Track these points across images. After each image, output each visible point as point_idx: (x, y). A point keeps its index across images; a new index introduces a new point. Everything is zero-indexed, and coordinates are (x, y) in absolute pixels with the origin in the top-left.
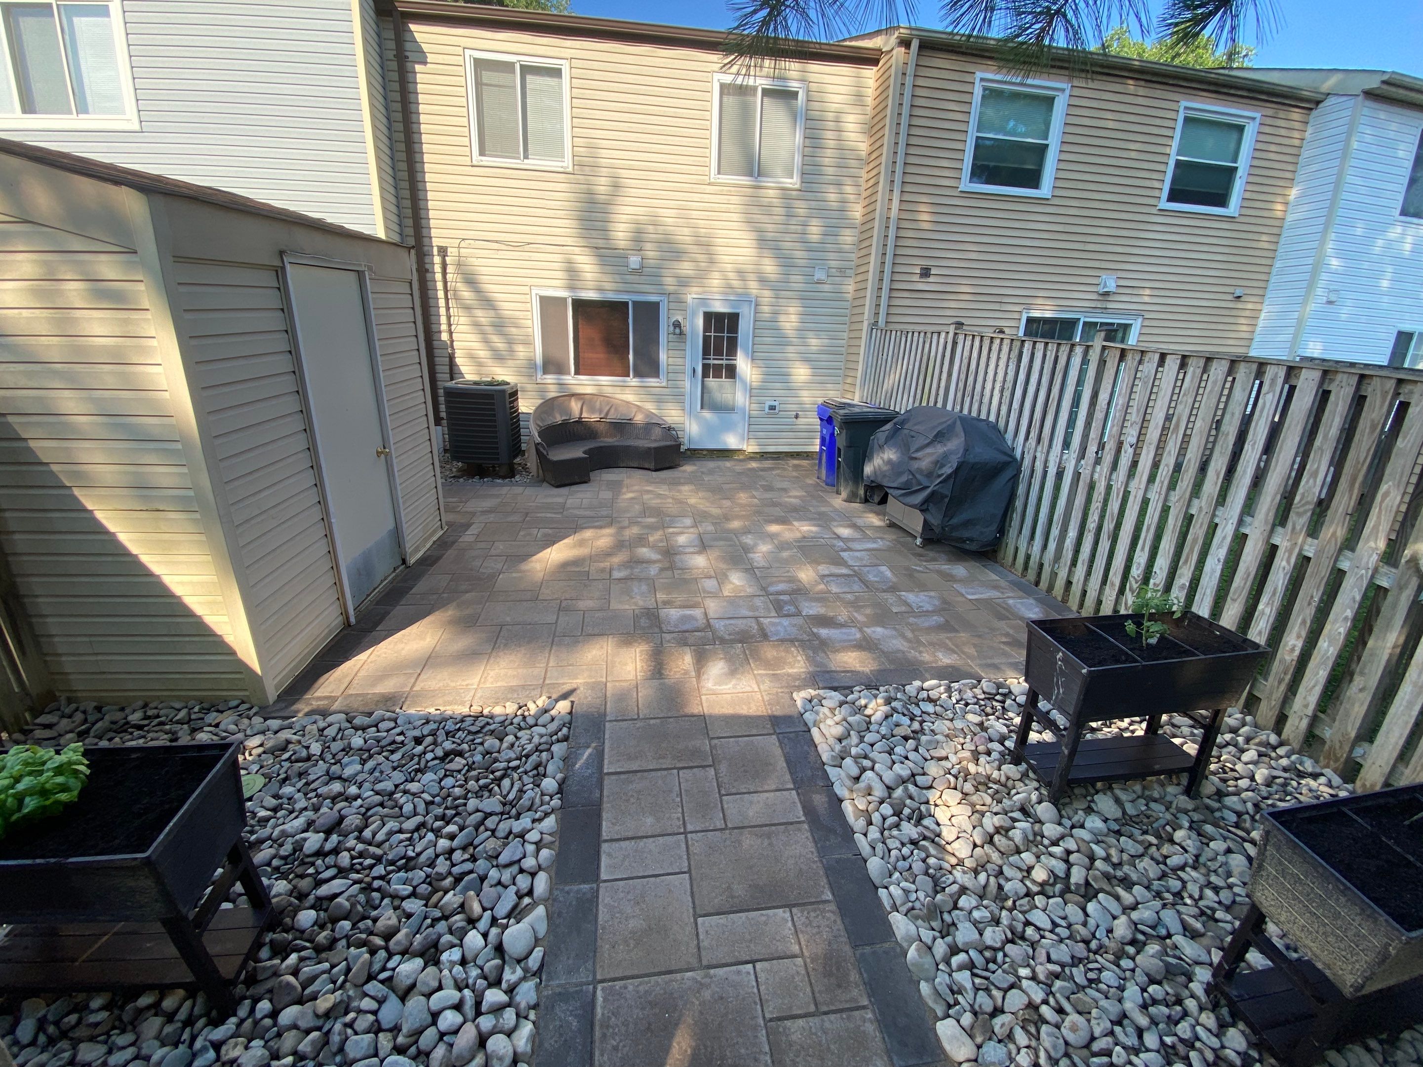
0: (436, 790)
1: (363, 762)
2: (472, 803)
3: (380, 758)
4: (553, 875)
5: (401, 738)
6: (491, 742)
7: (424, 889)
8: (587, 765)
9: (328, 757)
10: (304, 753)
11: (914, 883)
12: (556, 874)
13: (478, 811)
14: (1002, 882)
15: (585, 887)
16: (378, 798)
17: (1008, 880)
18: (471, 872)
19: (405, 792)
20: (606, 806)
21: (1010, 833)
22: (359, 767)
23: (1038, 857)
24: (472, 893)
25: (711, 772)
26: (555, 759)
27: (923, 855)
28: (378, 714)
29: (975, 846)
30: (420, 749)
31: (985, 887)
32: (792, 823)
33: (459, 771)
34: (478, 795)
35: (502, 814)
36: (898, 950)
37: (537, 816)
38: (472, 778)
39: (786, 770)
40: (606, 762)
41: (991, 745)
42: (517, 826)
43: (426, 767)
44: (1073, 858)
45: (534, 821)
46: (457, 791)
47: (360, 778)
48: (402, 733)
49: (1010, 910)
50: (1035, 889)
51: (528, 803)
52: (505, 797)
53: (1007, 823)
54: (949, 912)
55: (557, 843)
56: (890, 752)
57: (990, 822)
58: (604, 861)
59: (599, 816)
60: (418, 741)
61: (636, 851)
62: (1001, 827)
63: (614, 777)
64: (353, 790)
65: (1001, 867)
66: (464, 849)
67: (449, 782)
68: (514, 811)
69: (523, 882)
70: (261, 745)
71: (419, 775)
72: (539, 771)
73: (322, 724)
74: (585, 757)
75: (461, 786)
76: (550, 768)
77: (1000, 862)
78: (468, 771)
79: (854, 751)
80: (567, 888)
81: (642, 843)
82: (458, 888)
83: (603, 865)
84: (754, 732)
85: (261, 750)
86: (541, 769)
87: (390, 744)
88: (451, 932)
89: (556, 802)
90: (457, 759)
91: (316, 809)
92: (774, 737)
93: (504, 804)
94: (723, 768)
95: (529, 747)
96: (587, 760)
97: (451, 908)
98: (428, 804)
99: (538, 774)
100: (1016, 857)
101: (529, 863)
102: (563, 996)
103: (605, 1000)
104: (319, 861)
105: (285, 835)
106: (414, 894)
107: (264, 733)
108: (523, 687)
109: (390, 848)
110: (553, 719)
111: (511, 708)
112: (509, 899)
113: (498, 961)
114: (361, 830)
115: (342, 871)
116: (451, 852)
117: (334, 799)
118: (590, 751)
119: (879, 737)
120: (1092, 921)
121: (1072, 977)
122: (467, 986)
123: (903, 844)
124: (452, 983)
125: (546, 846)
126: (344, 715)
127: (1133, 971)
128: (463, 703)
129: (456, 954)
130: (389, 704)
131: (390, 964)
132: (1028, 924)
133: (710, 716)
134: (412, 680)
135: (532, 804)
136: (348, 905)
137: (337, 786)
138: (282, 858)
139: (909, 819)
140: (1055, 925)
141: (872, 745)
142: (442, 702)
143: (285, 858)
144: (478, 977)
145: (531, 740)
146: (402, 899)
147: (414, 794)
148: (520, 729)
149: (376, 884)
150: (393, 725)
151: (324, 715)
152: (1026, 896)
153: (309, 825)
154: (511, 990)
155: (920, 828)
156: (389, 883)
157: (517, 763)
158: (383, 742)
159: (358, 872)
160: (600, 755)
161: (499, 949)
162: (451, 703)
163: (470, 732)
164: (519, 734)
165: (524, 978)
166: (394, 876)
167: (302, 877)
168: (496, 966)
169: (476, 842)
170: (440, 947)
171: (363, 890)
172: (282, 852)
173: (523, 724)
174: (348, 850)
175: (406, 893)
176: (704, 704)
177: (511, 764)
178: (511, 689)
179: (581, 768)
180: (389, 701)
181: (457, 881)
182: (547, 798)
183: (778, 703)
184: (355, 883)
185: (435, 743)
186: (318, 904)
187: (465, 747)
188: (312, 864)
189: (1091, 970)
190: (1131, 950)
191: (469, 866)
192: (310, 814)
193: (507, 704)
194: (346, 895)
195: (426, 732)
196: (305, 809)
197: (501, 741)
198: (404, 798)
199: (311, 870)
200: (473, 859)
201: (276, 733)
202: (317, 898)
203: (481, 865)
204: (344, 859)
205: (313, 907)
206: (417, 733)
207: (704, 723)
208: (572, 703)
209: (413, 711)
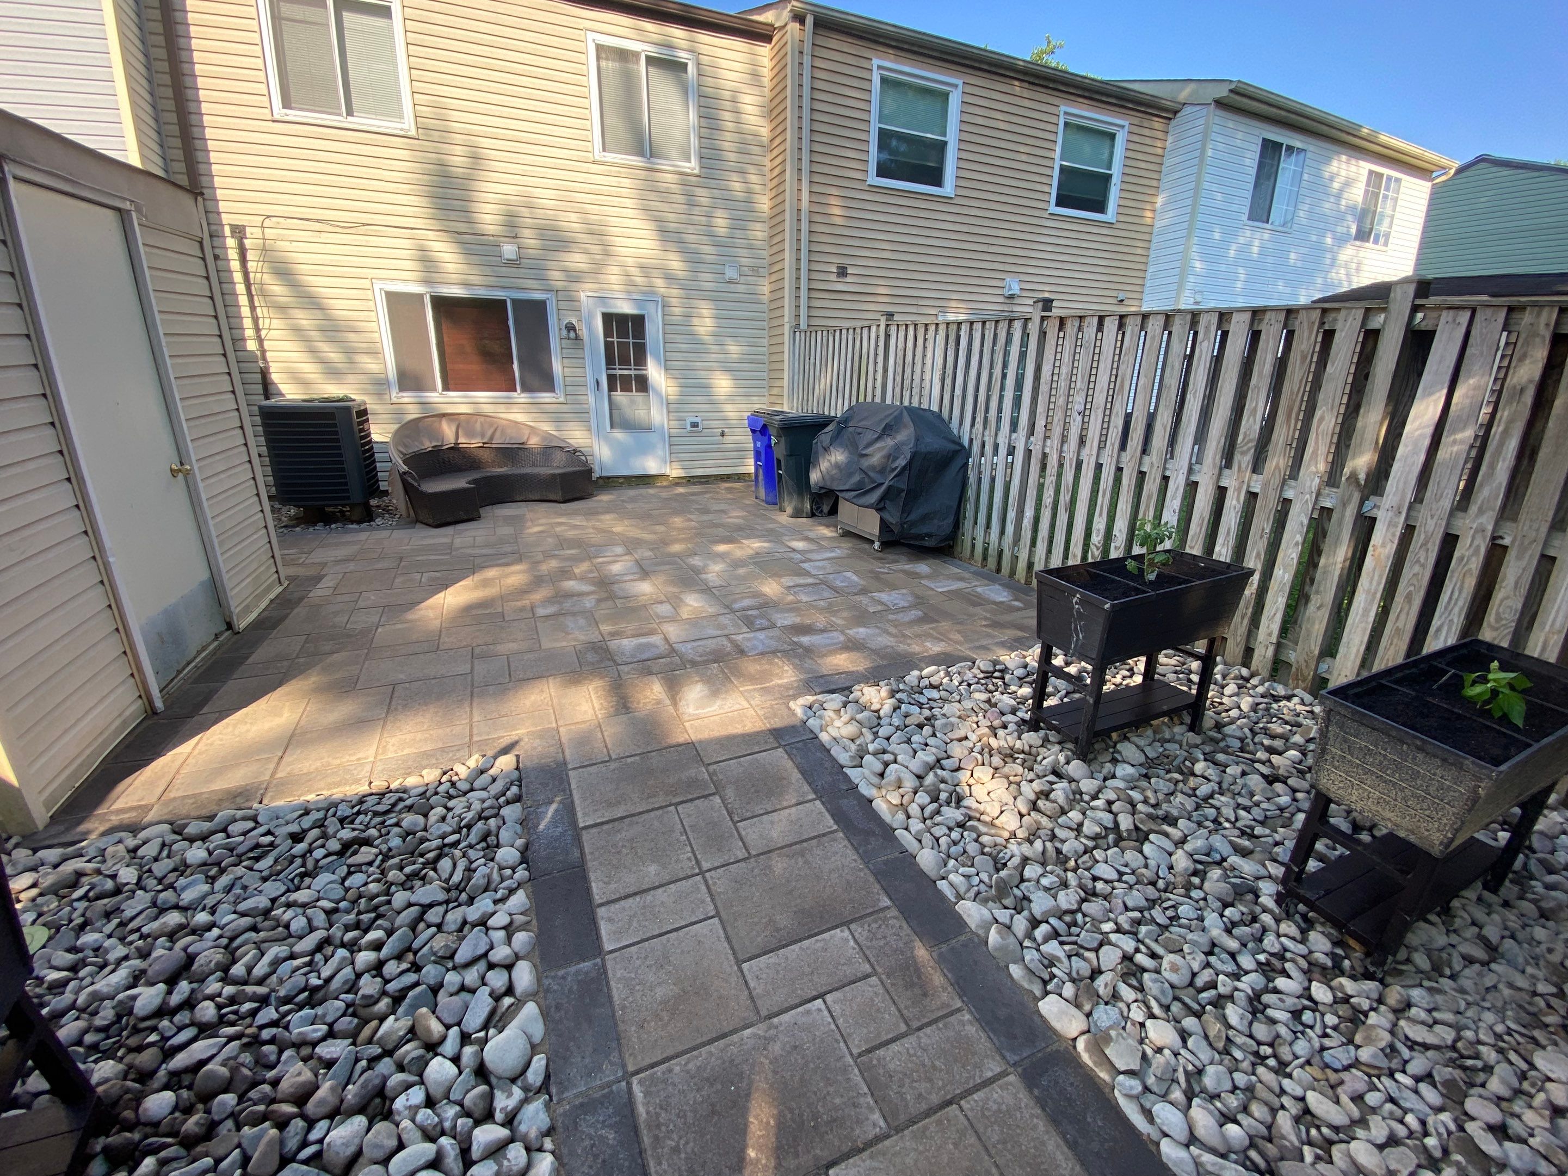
0: (339, 892)
1: (212, 880)
2: (400, 898)
3: (240, 870)
4: (538, 961)
5: (269, 838)
6: (410, 820)
7: (346, 1023)
8: (554, 823)
9: (151, 883)
10: (109, 885)
11: (972, 866)
12: (542, 959)
13: (410, 905)
14: (1058, 845)
15: (586, 965)
16: (246, 921)
17: (1063, 841)
18: (417, 984)
19: (289, 905)
20: (591, 864)
21: (1052, 796)
22: (206, 887)
23: (1084, 814)
24: (424, 1010)
25: (717, 799)
26: (509, 824)
27: (974, 835)
28: (223, 815)
29: (1022, 816)
30: (301, 847)
31: (1043, 853)
32: (824, 835)
33: (370, 864)
34: (406, 885)
35: (447, 902)
36: (977, 939)
37: (499, 895)
38: (391, 868)
39: (802, 781)
40: (579, 814)
41: (1004, 719)
42: (473, 913)
43: (316, 867)
44: (1115, 807)
45: (496, 902)
46: (374, 888)
47: (210, 901)
48: (269, 833)
49: (1075, 870)
50: (1091, 844)
51: (483, 882)
52: (447, 881)
53: (1046, 787)
54: (1017, 887)
55: (534, 922)
56: (909, 742)
57: (1029, 791)
58: (605, 929)
59: (585, 879)
60: (297, 838)
61: (644, 907)
62: (1042, 792)
63: (594, 830)
64: (202, 917)
65: (1052, 831)
66: (399, 957)
67: (357, 880)
68: (464, 896)
69: (497, 979)
70: (34, 885)
71: (307, 880)
72: (489, 843)
73: (131, 842)
74: (550, 814)
75: (378, 881)
76: (504, 835)
77: (1050, 825)
78: (383, 861)
79: (871, 748)
80: (561, 973)
81: (649, 897)
82: (401, 1010)
83: (603, 933)
84: (756, 749)
85: (34, 892)
86: (492, 839)
87: (251, 850)
88: (401, 1068)
89: (521, 873)
90: (363, 849)
91: (144, 955)
92: (780, 750)
93: (448, 890)
94: (730, 793)
95: (469, 815)
96: (553, 817)
97: (395, 1038)
98: (329, 913)
99: (488, 847)
100: (1064, 817)
101: (501, 953)
102: (587, 1106)
103: (647, 1094)
104: (165, 1023)
105: (98, 998)
106: (331, 1034)
107: (34, 869)
108: (442, 750)
109: (281, 982)
110: (494, 780)
111: (430, 776)
112: (481, 1005)
113: (483, 1088)
114: (226, 969)
115: (205, 1030)
116: (377, 968)
117: (172, 935)
118: (554, 806)
119: (893, 729)
120: (1152, 863)
121: (1153, 920)
122: (443, 1133)
123: (950, 829)
124: (418, 1134)
125: (519, 929)
126: (166, 827)
127: (1205, 899)
128: (357, 781)
129: (416, 1095)
130: (239, 800)
131: (314, 1136)
132: (1095, 879)
133: (700, 742)
134: (272, 766)
135: (489, 882)
136: (224, 1071)
137: (173, 918)
138: (99, 1030)
139: (948, 803)
140: (1121, 874)
141: (888, 739)
142: (322, 784)
143: (104, 1029)
144: (458, 1116)
145: (469, 808)
146: (315, 1044)
147: (304, 906)
148: (451, 797)
149: (266, 1034)
150: (251, 824)
151: (134, 829)
152: (1085, 852)
153: (136, 979)
154: (510, 1121)
155: (962, 810)
156: (286, 1028)
157: (456, 837)
158: (241, 849)
159: (233, 1024)
160: (569, 809)
161: (482, 1072)
162: (338, 784)
163: (376, 814)
164: (451, 804)
165: (525, 1101)
166: (295, 1018)
167: (140, 1049)
168: (482, 1096)
169: (415, 945)
170: (389, 1092)
171: (245, 1047)
172: (99, 1021)
173: (454, 791)
174: (211, 998)
175: (319, 1034)
176: (690, 731)
177: (447, 841)
178: (426, 755)
179: (547, 828)
180: (239, 796)
181: (398, 999)
182: (509, 872)
183: (775, 715)
184: (231, 1039)
185: (325, 836)
186: (174, 1081)
187: (373, 832)
188: (154, 1029)
189: (1167, 909)
190: (1196, 880)
191: (411, 978)
192: (136, 963)
193: (424, 773)
194: (219, 1059)
195: (305, 826)
196: (126, 958)
197: (426, 816)
198: (289, 914)
199: (153, 1038)
200: (416, 968)
201: (56, 866)
202: (174, 1074)
203: (430, 972)
204: (207, 1011)
205: (166, 1087)
206: (294, 828)
207: (693, 751)
208: (518, 756)
209: (280, 803)
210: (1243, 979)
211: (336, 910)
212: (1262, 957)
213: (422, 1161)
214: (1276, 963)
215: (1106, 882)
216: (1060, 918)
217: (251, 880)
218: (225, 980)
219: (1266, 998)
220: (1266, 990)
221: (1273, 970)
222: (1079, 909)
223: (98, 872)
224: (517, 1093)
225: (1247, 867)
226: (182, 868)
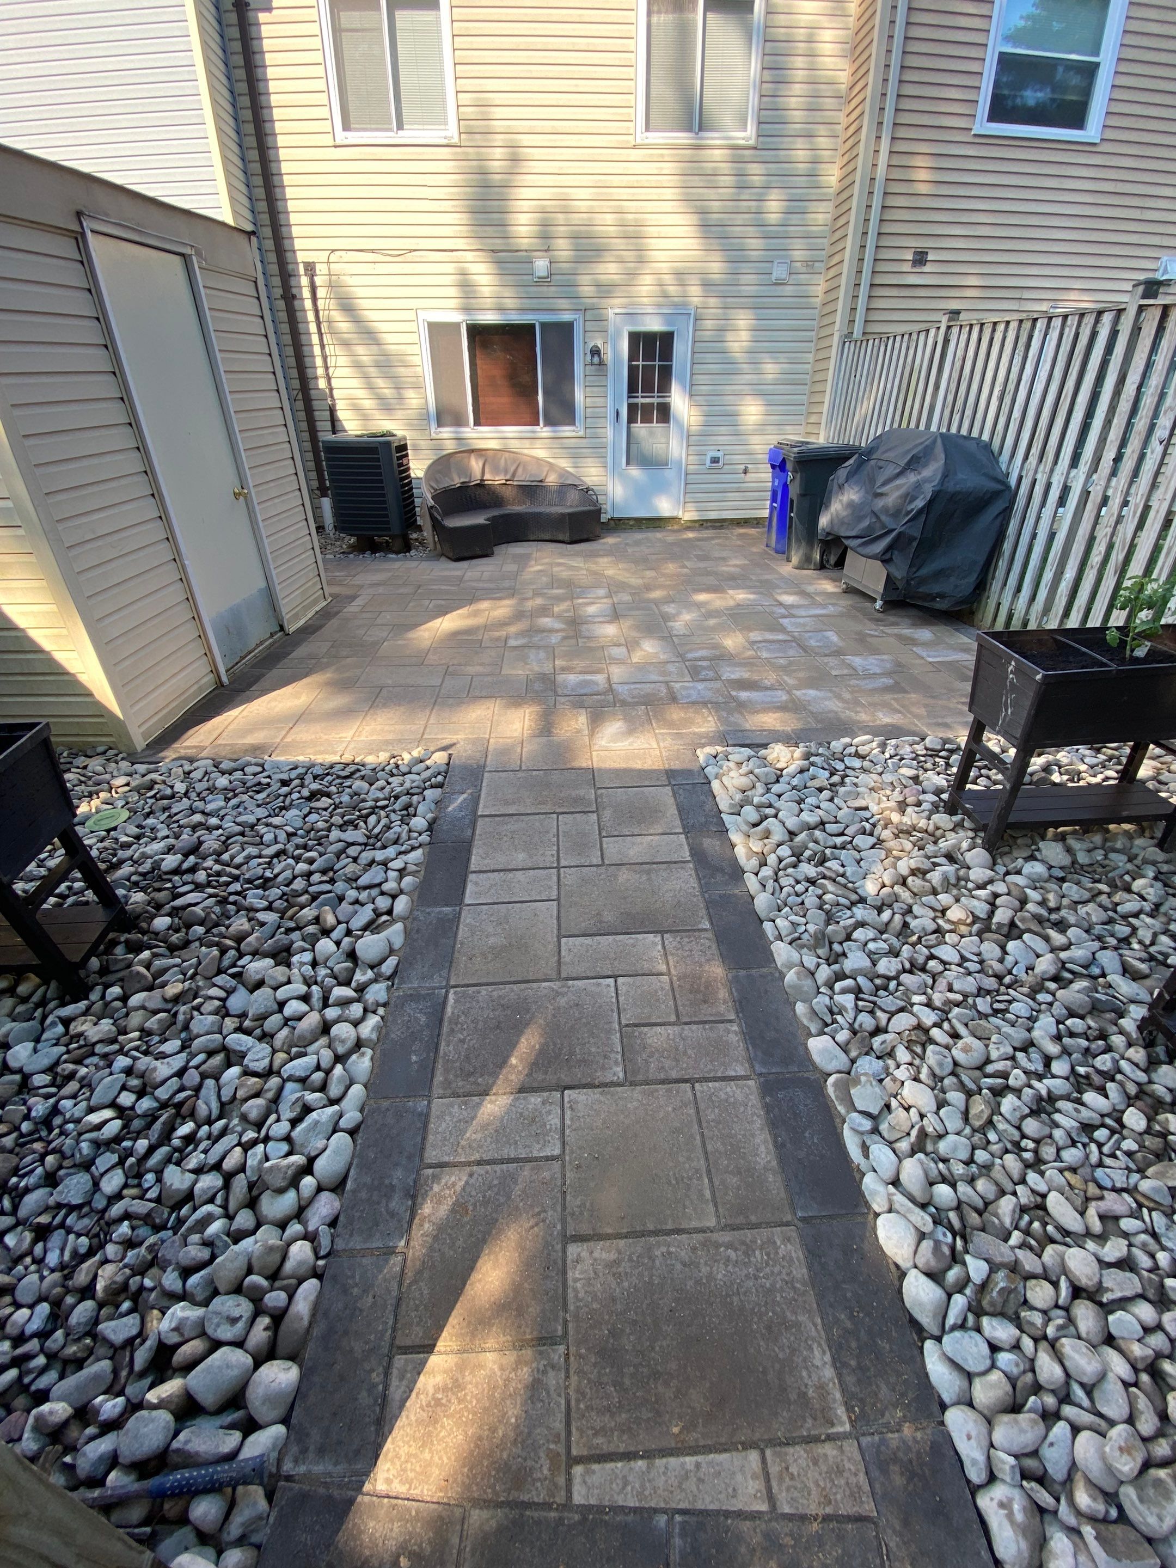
0: (299, 823)
1: (227, 800)
2: (335, 834)
3: (245, 797)
4: (415, 898)
5: (268, 781)
6: (358, 785)
7: (280, 904)
8: (460, 808)
9: (193, 795)
10: (168, 792)
11: (804, 916)
12: (418, 898)
13: (340, 841)
14: (908, 919)
15: (447, 909)
16: (239, 828)
18: (330, 892)
19: (267, 825)
20: (477, 842)
21: (928, 876)
22: (222, 803)
23: (958, 899)
24: (328, 909)
25: (594, 816)
26: (427, 801)
27: (820, 892)
28: (245, 760)
29: (884, 886)
30: (285, 790)
31: (887, 924)
32: (676, 863)
33: (325, 809)
34: (341, 827)
35: (366, 845)
36: (777, 975)
37: (403, 849)
38: (337, 815)
39: (676, 816)
40: (481, 806)
41: (921, 797)
42: (380, 855)
43: (291, 804)
44: (1000, 901)
45: (399, 853)
46: (321, 825)
47: (222, 813)
48: (269, 777)
49: (913, 945)
50: (947, 927)
51: (394, 837)
52: (370, 831)
53: (926, 865)
54: (841, 943)
55: (422, 873)
56: (800, 802)
57: (905, 866)
58: (470, 888)
59: (469, 852)
60: (284, 783)
61: (504, 881)
62: (918, 869)
63: (487, 819)
64: (214, 821)
65: (911, 907)
66: (324, 872)
67: (313, 817)
68: (379, 844)
69: (383, 902)
70: (128, 784)
71: (283, 812)
72: (408, 812)
73: (187, 767)
74: (459, 801)
75: (326, 821)
76: (421, 809)
77: (910, 901)
78: (334, 809)
79: (757, 800)
80: (428, 910)
81: (511, 875)
82: (314, 905)
83: (468, 891)
84: (647, 783)
85: (127, 788)
86: (411, 810)
87: (256, 786)
88: (303, 939)
89: (425, 838)
90: (323, 799)
91: (177, 838)
92: (668, 788)
93: (368, 837)
94: (607, 814)
95: (400, 791)
96: (461, 803)
97: (306, 920)
98: (290, 835)
99: (408, 815)
100: (932, 897)
101: (390, 886)
102: (414, 997)
103: (456, 1001)
104: (176, 878)
105: (145, 856)
106: (269, 908)
107: (130, 775)
108: (400, 741)
109: (248, 870)
110: (428, 768)
111: (383, 757)
112: (365, 914)
113: (349, 965)
114: (219, 854)
115: (198, 887)
116: (309, 874)
117: (194, 828)
118: (465, 796)
119: (789, 787)
120: (1009, 960)
121: (975, 1006)
122: (316, 983)
123: (798, 882)
124: (301, 979)
125: (409, 874)
126: (210, 762)
127: (1051, 1004)
128: (335, 753)
129: (307, 957)
130: (258, 752)
131: (240, 963)
132: (932, 957)
133: (600, 770)
134: (284, 733)
135: (398, 838)
136: (202, 914)
137: (198, 818)
138: (141, 874)
139: (809, 860)
140: (964, 959)
141: (779, 796)
142: (309, 751)
143: (144, 875)
144: (327, 976)
145: (402, 785)
146: (257, 911)
147: (276, 827)
148: (392, 775)
149: (232, 898)
150: (260, 769)
151: (191, 760)
152: (934, 932)
153: (170, 850)
154: (361, 989)
155: (820, 869)
156: (245, 898)
157: (386, 802)
158: (248, 785)
159: (215, 888)
160: (475, 800)
161: (352, 955)
162: (321, 753)
163: (339, 777)
164: (391, 780)
165: (375, 981)
166: (250, 893)
167: (159, 890)
168: (347, 969)
169: (336, 868)
170: (292, 951)
171: (219, 903)
172: (141, 869)
173: (396, 771)
174: (205, 869)
175: (261, 906)
176: (595, 759)
177: (379, 804)
178: (387, 742)
179: (454, 810)
180: (256, 749)
181: (314, 898)
182: (416, 835)
183: (678, 759)
184: (211, 896)
185: (302, 786)
186: (174, 913)
187: (333, 789)
188: (170, 881)
189: (999, 1001)
190: (1052, 986)
191: (327, 887)
192: (171, 841)
193: (381, 754)
194: (201, 906)
195: (293, 777)
196: (167, 837)
197: (371, 785)
198: (266, 830)
199: (169, 885)
200: (332, 881)
201: (143, 776)
202: (174, 908)
203: (340, 886)
204: (201, 876)
205: (169, 915)
206: (285, 776)
207: (592, 775)
208: (450, 755)
209: (282, 759)
210: (1045, 1081)
211: (295, 834)
212: (1081, 1070)
213: (295, 994)
214: (1097, 1079)
215: (944, 963)
216: (872, 981)
217: (250, 804)
218: (217, 861)
219: (1060, 1104)
220: (1067, 1098)
221: (1090, 1085)
222: (896, 978)
223: (164, 782)
224: (370, 974)
225: (1125, 987)
226: (211, 790)
